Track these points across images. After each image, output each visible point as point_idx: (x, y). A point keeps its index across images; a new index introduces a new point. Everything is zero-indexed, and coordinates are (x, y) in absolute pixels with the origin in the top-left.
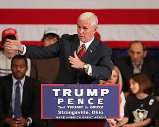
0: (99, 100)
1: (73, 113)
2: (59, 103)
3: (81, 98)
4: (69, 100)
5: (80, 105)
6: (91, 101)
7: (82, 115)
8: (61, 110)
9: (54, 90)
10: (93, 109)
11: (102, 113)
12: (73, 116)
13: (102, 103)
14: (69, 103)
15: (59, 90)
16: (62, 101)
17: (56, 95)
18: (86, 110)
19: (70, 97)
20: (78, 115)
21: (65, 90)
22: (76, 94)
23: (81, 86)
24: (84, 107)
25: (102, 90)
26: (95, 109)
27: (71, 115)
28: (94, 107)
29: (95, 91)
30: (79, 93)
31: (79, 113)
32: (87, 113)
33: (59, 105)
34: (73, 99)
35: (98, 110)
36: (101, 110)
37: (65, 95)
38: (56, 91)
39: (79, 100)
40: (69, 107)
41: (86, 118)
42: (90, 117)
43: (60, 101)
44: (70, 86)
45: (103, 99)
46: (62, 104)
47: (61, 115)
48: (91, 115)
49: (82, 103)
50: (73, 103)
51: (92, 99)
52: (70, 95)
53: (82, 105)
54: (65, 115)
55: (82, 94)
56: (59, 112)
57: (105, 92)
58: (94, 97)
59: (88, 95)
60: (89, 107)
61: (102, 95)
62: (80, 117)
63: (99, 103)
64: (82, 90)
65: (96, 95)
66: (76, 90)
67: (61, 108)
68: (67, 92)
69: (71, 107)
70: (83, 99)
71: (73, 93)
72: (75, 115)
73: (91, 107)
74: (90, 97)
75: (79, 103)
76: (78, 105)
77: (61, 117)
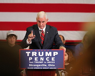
0: (52, 58)
1: (38, 66)
2: (30, 60)
3: (42, 57)
4: (35, 58)
5: (42, 61)
6: (48, 59)
7: (43, 67)
8: (31, 64)
9: (27, 52)
10: (49, 64)
11: (54, 65)
12: (38, 67)
13: (54, 60)
14: (35, 60)
15: (30, 52)
16: (32, 59)
17: (28, 55)
18: (45, 64)
19: (36, 57)
20: (40, 67)
21: (33, 53)
22: (39, 55)
23: (42, 50)
24: (44, 62)
25: (54, 53)
26: (50, 64)
27: (36, 67)
28: (50, 62)
29: (50, 53)
30: (41, 54)
31: (41, 66)
32: (46, 65)
33: (30, 61)
34: (37, 58)
35: (52, 64)
36: (53, 64)
37: (33, 55)
38: (28, 53)
39: (41, 58)
40: (35, 62)
41: (45, 68)
42: (47, 68)
43: (30, 59)
44: (36, 50)
45: (54, 58)
46: (31, 61)
47: (31, 67)
48: (48, 67)
49: (43, 60)
50: (37, 60)
51: (49, 58)
52: (36, 55)
53: (43, 61)
54: (33, 67)
55: (43, 55)
56: (30, 65)
57: (56, 53)
58: (49, 57)
59: (46, 55)
60: (47, 62)
61: (54, 55)
62: (42, 68)
63: (52, 60)
64: (43, 53)
65: (51, 55)
66: (39, 53)
67: (31, 62)
68: (34, 54)
69: (37, 62)
70: (43, 58)
71: (37, 54)
72: (39, 67)
73: (48, 62)
74: (48, 56)
75: (41, 60)
76: (41, 61)
77: (31, 68)
